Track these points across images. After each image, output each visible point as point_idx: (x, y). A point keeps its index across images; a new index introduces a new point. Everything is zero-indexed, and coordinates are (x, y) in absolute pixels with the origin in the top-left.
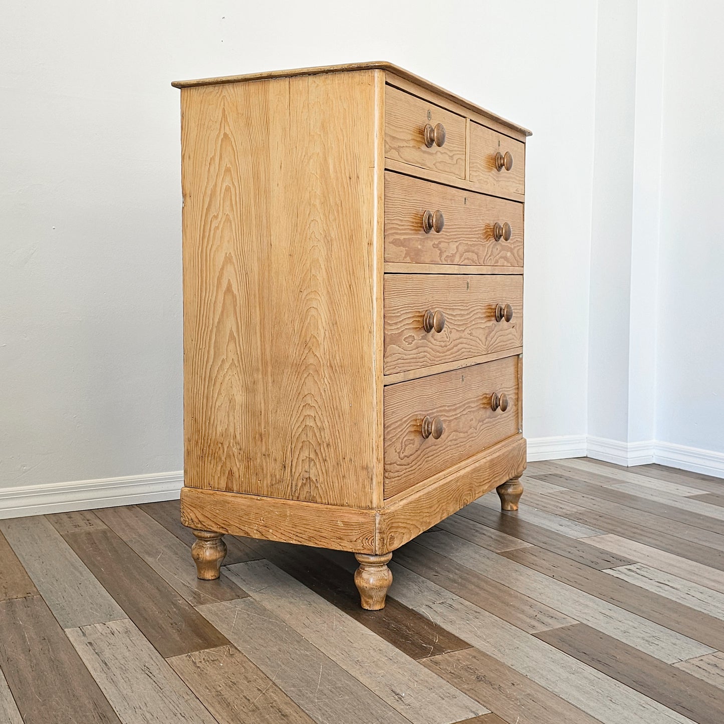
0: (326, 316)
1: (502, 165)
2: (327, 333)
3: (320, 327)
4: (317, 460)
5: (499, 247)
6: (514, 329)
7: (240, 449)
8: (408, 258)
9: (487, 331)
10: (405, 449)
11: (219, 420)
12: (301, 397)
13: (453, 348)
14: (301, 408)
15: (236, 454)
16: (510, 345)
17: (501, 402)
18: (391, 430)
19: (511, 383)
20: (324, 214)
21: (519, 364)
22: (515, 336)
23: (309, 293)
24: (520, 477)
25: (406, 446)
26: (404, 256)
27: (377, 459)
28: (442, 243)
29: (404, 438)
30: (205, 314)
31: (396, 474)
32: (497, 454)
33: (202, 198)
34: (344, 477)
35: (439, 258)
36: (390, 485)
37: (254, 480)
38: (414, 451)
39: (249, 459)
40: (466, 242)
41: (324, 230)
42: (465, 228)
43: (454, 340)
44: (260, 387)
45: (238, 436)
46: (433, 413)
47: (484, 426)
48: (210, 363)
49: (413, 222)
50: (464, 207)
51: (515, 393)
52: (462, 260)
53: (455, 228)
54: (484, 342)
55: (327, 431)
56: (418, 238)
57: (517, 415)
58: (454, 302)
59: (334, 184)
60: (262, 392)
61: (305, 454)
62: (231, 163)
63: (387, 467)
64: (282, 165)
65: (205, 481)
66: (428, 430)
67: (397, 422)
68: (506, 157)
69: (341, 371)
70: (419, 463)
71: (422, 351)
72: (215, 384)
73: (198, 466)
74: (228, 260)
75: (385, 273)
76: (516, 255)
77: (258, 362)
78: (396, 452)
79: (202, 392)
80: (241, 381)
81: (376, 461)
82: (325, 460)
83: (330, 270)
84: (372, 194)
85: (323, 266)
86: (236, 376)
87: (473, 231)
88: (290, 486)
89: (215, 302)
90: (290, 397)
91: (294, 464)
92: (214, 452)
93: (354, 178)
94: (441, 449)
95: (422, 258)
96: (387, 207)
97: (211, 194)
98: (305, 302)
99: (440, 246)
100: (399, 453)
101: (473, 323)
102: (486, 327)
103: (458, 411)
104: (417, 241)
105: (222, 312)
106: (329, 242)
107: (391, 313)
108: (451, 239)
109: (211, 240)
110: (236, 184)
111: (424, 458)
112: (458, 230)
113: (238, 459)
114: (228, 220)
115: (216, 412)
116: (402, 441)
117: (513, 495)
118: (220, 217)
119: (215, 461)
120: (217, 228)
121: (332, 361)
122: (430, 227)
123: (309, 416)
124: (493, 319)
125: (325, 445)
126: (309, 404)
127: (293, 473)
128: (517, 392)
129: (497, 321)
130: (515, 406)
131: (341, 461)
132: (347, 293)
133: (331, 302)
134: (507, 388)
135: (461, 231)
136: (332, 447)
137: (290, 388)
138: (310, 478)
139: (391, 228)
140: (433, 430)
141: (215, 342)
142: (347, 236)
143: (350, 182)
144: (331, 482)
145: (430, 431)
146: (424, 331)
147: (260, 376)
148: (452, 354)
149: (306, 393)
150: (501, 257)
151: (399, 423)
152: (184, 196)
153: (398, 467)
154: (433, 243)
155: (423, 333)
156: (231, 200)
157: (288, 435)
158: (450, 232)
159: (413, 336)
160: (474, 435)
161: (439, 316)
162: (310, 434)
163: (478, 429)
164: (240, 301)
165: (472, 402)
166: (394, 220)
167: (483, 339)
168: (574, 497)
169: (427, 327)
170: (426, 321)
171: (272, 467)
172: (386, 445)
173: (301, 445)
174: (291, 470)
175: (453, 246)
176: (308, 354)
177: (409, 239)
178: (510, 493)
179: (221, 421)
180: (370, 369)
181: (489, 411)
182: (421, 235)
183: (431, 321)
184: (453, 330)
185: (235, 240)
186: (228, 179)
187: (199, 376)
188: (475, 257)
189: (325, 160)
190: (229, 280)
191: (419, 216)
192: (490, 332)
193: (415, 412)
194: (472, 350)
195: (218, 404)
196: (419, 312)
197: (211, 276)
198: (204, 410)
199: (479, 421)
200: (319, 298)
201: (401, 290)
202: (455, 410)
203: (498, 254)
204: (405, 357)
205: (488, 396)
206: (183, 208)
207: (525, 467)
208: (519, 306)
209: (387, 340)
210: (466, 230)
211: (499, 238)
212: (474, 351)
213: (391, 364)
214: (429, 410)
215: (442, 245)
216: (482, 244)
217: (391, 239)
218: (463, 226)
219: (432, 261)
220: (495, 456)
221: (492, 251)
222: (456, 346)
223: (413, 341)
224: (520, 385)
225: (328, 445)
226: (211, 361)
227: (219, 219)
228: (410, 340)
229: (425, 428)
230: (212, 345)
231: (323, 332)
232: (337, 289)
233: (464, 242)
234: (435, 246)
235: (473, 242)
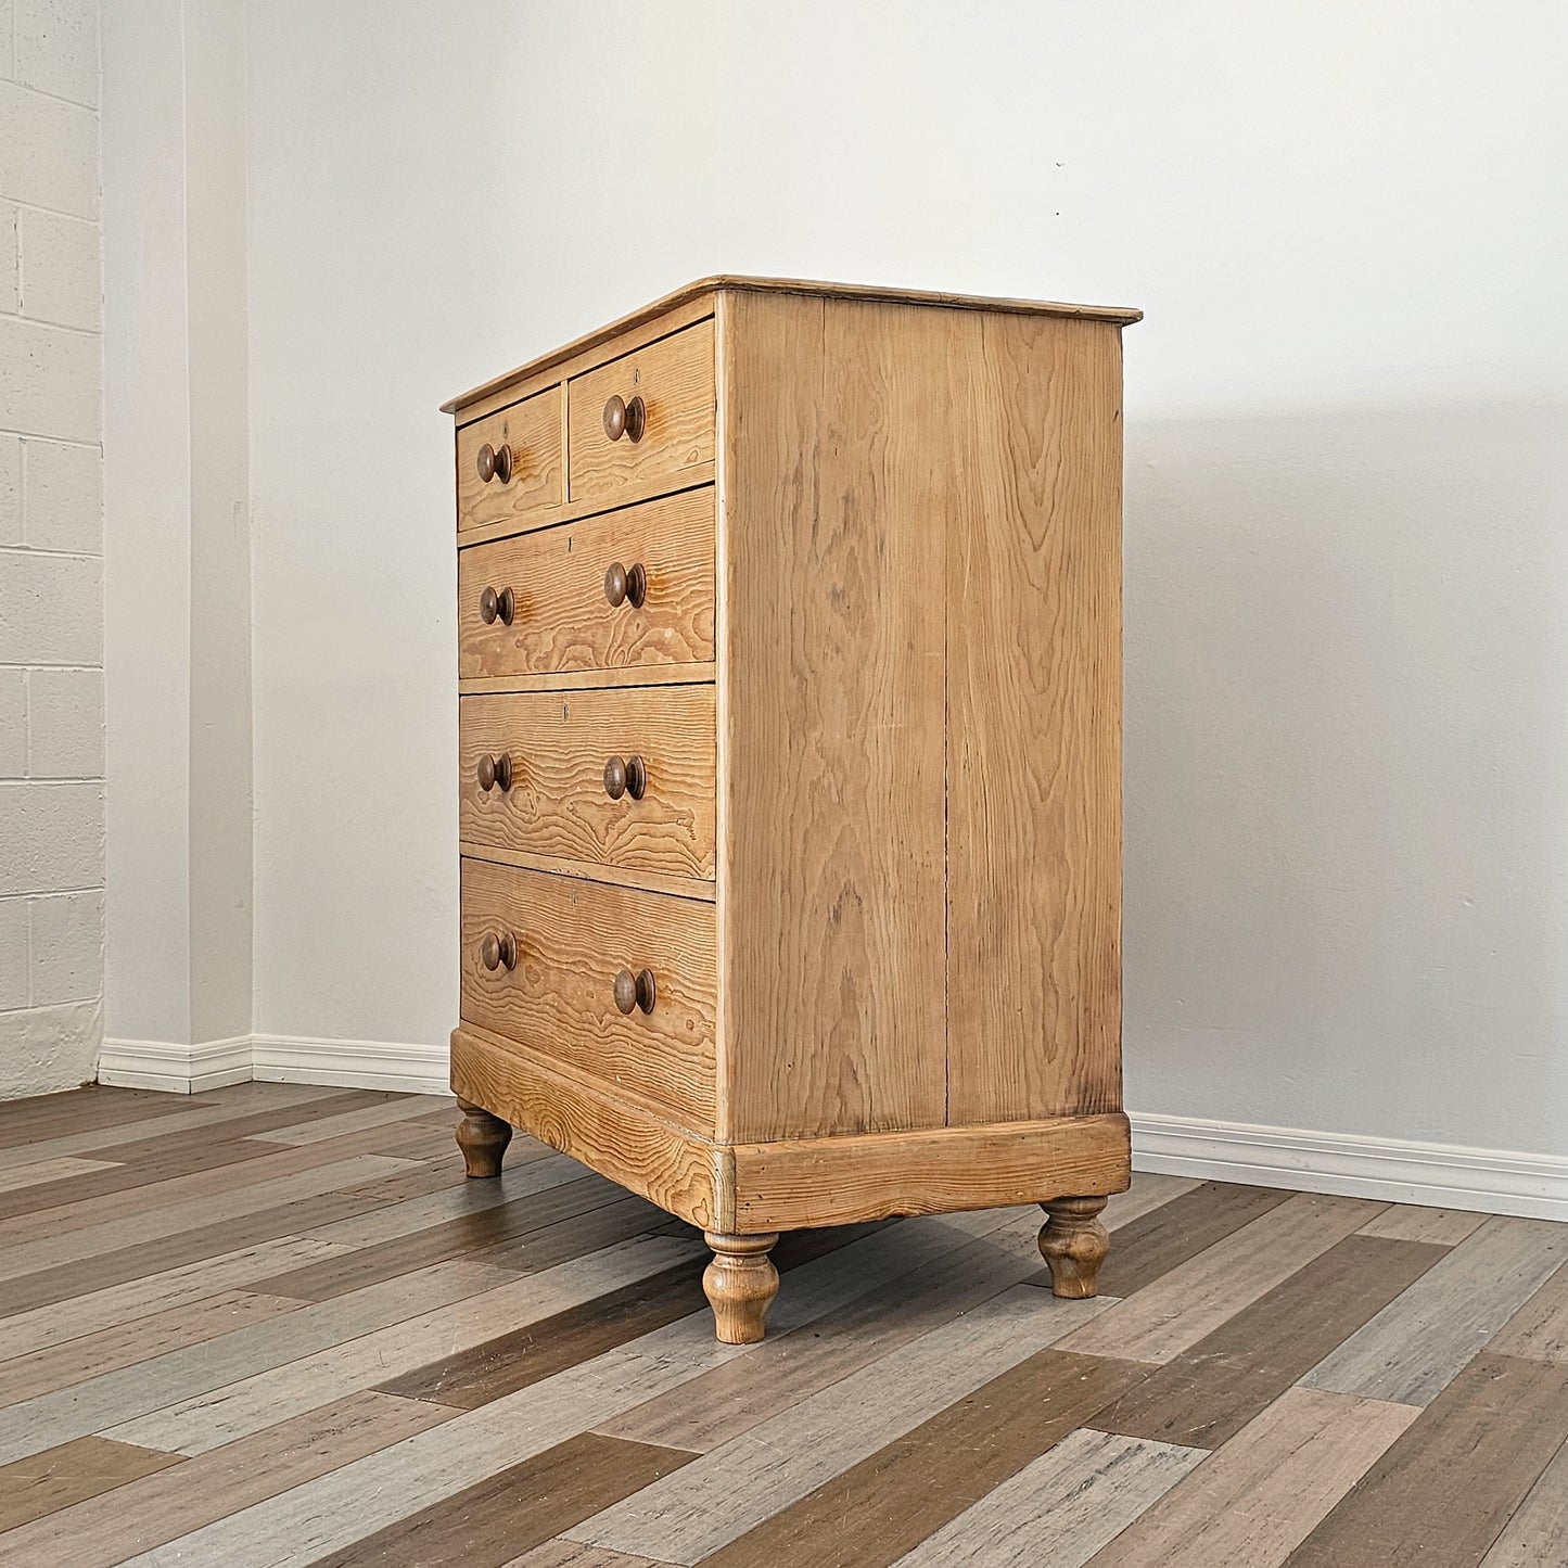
5: (640, 621)
8: (485, 670)
9: (610, 814)
13: (541, 829)
26: (479, 667)
28: (529, 637)
35: (526, 664)
40: (571, 626)
42: (568, 598)
43: (544, 816)
50: (567, 558)
52: (564, 661)
54: (601, 836)
56: (498, 636)
58: (543, 743)
71: (498, 819)
76: (690, 633)
87: (587, 599)
95: (502, 667)
99: (527, 642)
101: (579, 790)
102: (606, 804)
104: (495, 641)
107: (466, 752)
108: (545, 625)
112: (555, 606)
135: (563, 606)
139: (466, 630)
146: (501, 788)
148: (540, 839)
150: (647, 645)
154: (516, 639)
155: (499, 791)
158: (541, 614)
166: (468, 616)
167: (601, 830)
175: (548, 638)
177: (487, 640)
182: (499, 629)
184: (541, 796)
188: (589, 653)
192: (617, 819)
194: (575, 845)
203: (640, 638)
204: (479, 822)
210: (571, 600)
212: (579, 848)
215: (531, 640)
216: (603, 623)
217: (465, 646)
218: (567, 595)
219: (516, 671)
221: (625, 632)
222: (548, 827)
223: (487, 799)
228: (485, 797)
233: (565, 626)
234: (520, 644)
235: (584, 623)
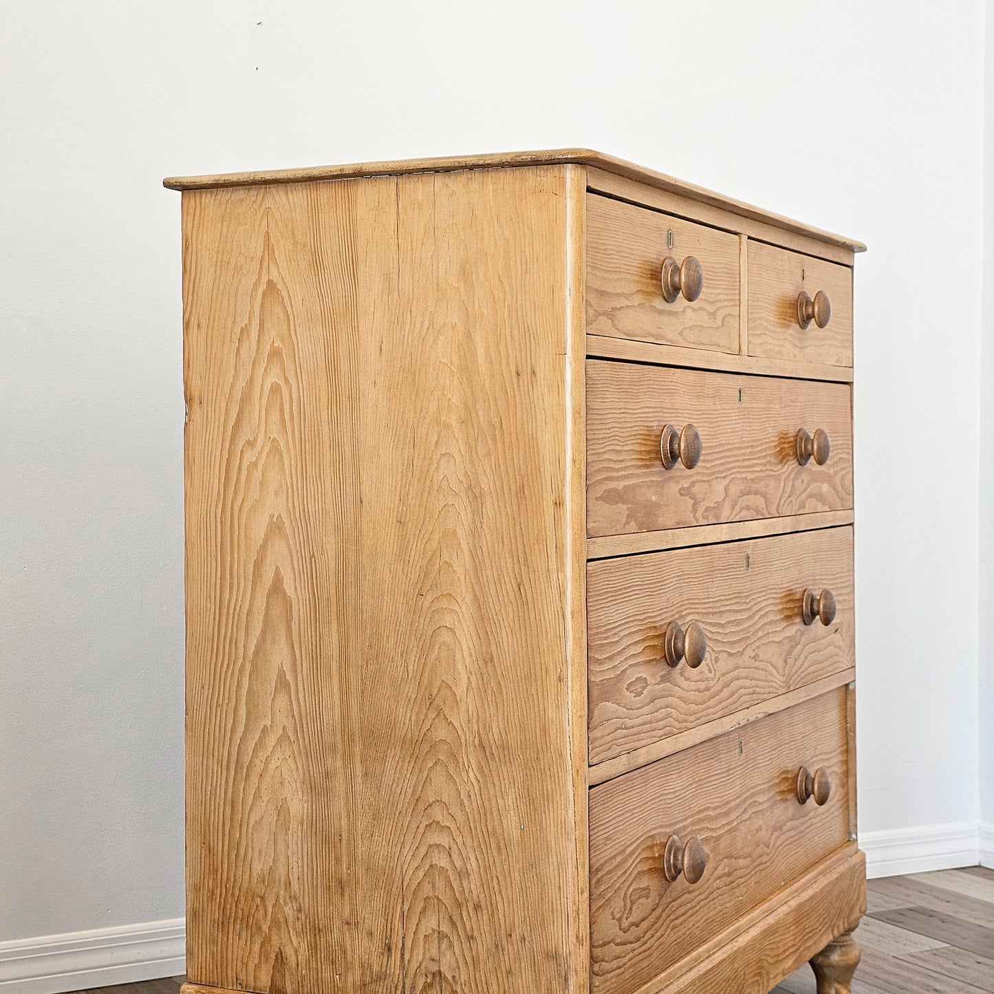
0: (471, 646)
1: (809, 317)
2: (473, 679)
3: (460, 666)
4: (455, 937)
5: (805, 476)
6: (838, 635)
7: (299, 910)
8: (633, 523)
9: (786, 646)
10: (631, 909)
11: (256, 850)
12: (421, 807)
13: (721, 691)
14: (421, 830)
15: (290, 920)
16: (830, 668)
17: (816, 786)
18: (602, 877)
19: (833, 742)
20: (467, 443)
21: (849, 703)
22: (840, 648)
23: (437, 598)
24: (853, 930)
25: (632, 903)
26: (624, 520)
27: (577, 937)
28: (697, 485)
29: (629, 887)
30: (229, 635)
31: (615, 963)
32: (810, 892)
33: (223, 406)
34: (509, 972)
35: (692, 515)
36: (603, 989)
37: (327, 973)
38: (648, 910)
39: (316, 930)
40: (744, 476)
41: (466, 474)
42: (739, 448)
43: (723, 675)
44: (339, 785)
45: (295, 884)
46: (685, 827)
47: (783, 838)
48: (239, 734)
49: (641, 451)
50: (739, 408)
51: (842, 761)
52: (736, 511)
53: (721, 452)
54: (780, 670)
55: (474, 878)
56: (652, 482)
57: (845, 806)
58: (723, 598)
59: (487, 385)
60: (343, 794)
61: (430, 923)
62: (282, 340)
63: (597, 952)
64: (384, 346)
65: (229, 972)
66: (675, 866)
67: (614, 857)
68: (819, 303)
69: (502, 757)
70: (659, 934)
71: (663, 705)
72: (247, 775)
73: (215, 942)
74: (276, 528)
75: (589, 561)
76: (840, 489)
77: (334, 734)
78: (613, 918)
79: (223, 791)
80: (301, 772)
81: (575, 941)
82: (470, 938)
83: (479, 553)
84: (562, 406)
85: (464, 546)
86: (290, 761)
87: (758, 452)
88: (400, 988)
89: (249, 612)
90: (400, 806)
91: (409, 944)
92: (246, 914)
93: (525, 375)
94: (702, 897)
95: (660, 520)
96: (591, 430)
97: (242, 400)
98: (429, 615)
99: (694, 490)
100: (620, 920)
101: (760, 634)
102: (784, 638)
103: (733, 816)
104: (649, 487)
105: (264, 632)
106: (476, 498)
107: (600, 639)
108: (714, 473)
109: (242, 489)
110: (292, 380)
111: (668, 922)
112: (728, 454)
113: (294, 929)
114: (275, 450)
115: (250, 834)
116: (625, 894)
117: (842, 967)
118: (260, 442)
119: (249, 931)
120: (254, 465)
121: (484, 736)
122: (674, 456)
123: (437, 846)
124: (798, 620)
125: (471, 908)
126: (438, 822)
127: (406, 962)
128: (845, 758)
129: (806, 624)
130: (843, 786)
131: (504, 942)
132: (513, 600)
133: (482, 616)
134: (826, 753)
135: (734, 456)
136: (485, 912)
137: (399, 789)
138: (440, 972)
139: (599, 470)
140: (685, 866)
141: (249, 692)
142: (513, 488)
143: (518, 380)
144: (484, 982)
145: (680, 866)
146: (666, 665)
147: (339, 764)
148: (720, 703)
149: (431, 800)
150: (811, 496)
151: (619, 859)
152: (189, 400)
153: (619, 949)
154: (680, 486)
155: (663, 669)
156: (282, 410)
157: (395, 885)
158: (712, 461)
159: (645, 679)
160: (765, 858)
161: (695, 635)
162: (440, 883)
163: (771, 846)
164: (300, 611)
165: (759, 793)
166: (604, 452)
167: (780, 664)
168: (962, 963)
169: (671, 656)
170: (669, 644)
171: (363, 949)
172: (594, 908)
173: (422, 904)
174: (402, 955)
175: (719, 487)
176: (436, 721)
177: (634, 487)
178: (834, 963)
179: (260, 853)
180: (561, 755)
181: (792, 806)
182: (655, 473)
183: (680, 645)
184: (721, 656)
185: (290, 491)
186: (275, 370)
187: (216, 760)
188: (761, 502)
189: (469, 336)
190: (277, 568)
191: (653, 438)
192: (793, 648)
193: (650, 831)
194: (758, 690)
195: (255, 817)
196: (655, 627)
197: (242, 560)
198: (227, 828)
199: (775, 829)
200: (457, 608)
201: (620, 590)
202: (727, 814)
203: (805, 490)
204: (629, 723)
205: (789, 776)
206: (186, 424)
207: (863, 910)
208: (847, 587)
209: (595, 693)
210: (743, 451)
211: (807, 460)
212: (762, 691)
213: (603, 741)
214: (676, 823)
215: (697, 489)
216: (775, 475)
217: (599, 491)
218: (737, 446)
219: (679, 523)
220: (805, 895)
221: (793, 486)
222: (728, 686)
223: (644, 688)
224: (851, 743)
225: (477, 907)
226: (240, 729)
227: (258, 449)
228: (638, 687)
229: (670, 861)
230: (244, 699)
231: (466, 677)
232: (493, 592)
233: (739, 476)
234: (684, 492)
235: (756, 474)
